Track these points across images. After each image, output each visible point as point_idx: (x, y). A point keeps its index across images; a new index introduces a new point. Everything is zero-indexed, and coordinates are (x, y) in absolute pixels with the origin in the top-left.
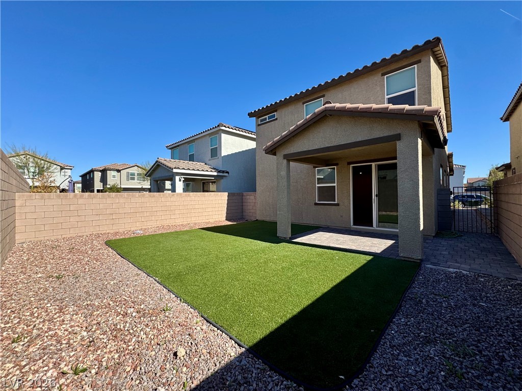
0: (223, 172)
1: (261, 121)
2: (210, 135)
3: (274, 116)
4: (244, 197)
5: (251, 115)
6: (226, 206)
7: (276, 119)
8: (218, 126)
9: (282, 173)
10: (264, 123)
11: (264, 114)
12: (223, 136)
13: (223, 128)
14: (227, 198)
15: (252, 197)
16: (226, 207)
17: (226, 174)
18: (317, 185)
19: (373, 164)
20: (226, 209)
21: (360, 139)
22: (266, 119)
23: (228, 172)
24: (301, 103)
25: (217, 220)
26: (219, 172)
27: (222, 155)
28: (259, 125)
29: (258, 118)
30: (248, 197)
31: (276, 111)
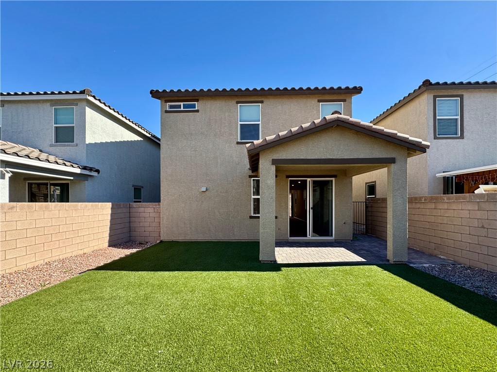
0: (91, 169)
1: (171, 107)
2: (53, 103)
3: (194, 106)
4: (132, 210)
5: (155, 94)
6: (109, 224)
7: (197, 111)
8: (82, 92)
9: (269, 182)
10: (175, 110)
11: (176, 98)
12: (89, 111)
13: (91, 99)
14: (110, 212)
15: (150, 210)
16: (109, 226)
17: (95, 174)
18: (253, 197)
19: (309, 179)
20: (108, 229)
21: (362, 156)
22: (179, 107)
23: (98, 171)
24: (234, 102)
25: (96, 248)
26: (85, 168)
27: (87, 142)
28: (167, 112)
29: (166, 101)
30: (142, 210)
31: (197, 100)
